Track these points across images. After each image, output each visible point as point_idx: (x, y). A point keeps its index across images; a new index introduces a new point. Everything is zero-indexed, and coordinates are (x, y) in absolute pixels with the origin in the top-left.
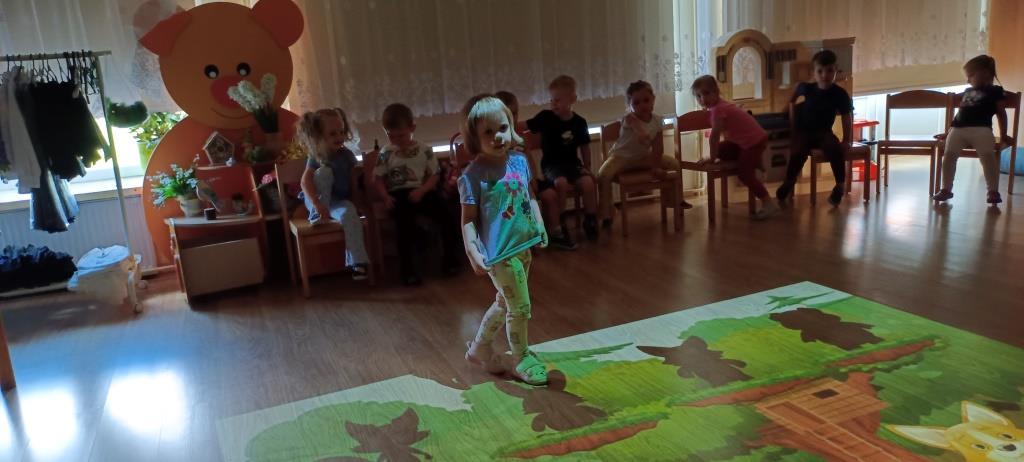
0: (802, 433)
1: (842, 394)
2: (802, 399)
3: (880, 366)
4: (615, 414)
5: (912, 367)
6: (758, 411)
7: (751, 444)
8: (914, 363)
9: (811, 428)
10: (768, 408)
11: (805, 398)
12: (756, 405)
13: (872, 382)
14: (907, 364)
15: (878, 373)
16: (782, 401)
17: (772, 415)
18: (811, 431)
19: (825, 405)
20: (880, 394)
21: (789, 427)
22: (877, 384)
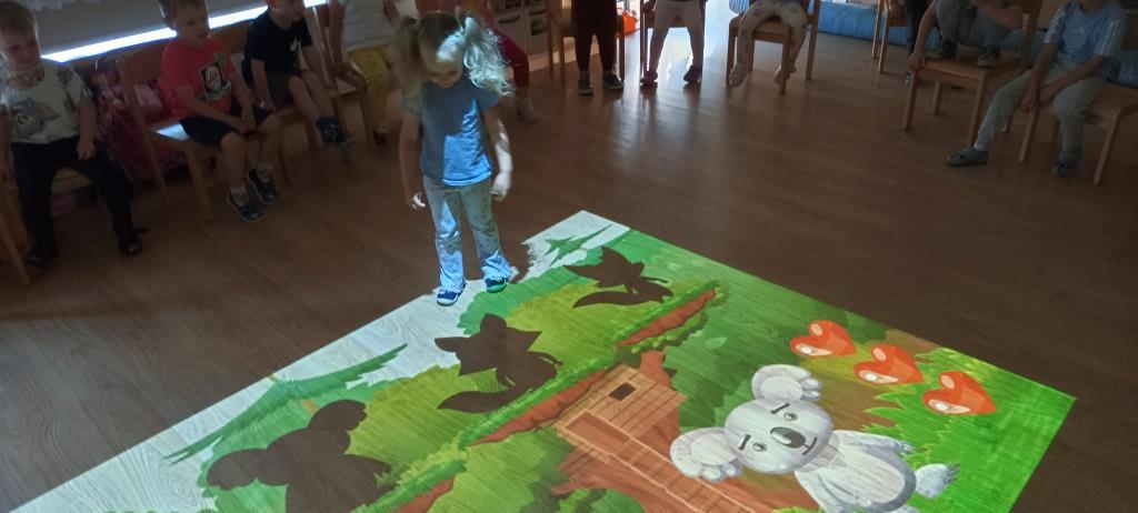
0: (607, 461)
1: (639, 388)
2: (599, 406)
3: (669, 338)
4: (403, 476)
5: (699, 333)
6: (559, 435)
7: (557, 491)
8: (700, 327)
9: (615, 450)
10: (568, 428)
11: (603, 403)
12: (556, 425)
13: (665, 365)
14: (693, 330)
15: (668, 349)
16: (581, 413)
17: (574, 438)
18: (614, 455)
19: (625, 409)
20: (675, 381)
21: (593, 454)
22: (670, 367)
